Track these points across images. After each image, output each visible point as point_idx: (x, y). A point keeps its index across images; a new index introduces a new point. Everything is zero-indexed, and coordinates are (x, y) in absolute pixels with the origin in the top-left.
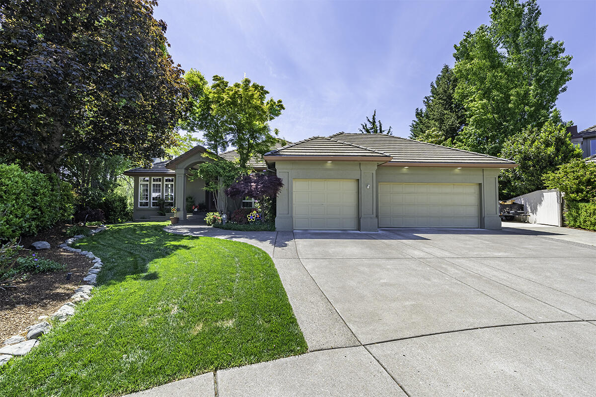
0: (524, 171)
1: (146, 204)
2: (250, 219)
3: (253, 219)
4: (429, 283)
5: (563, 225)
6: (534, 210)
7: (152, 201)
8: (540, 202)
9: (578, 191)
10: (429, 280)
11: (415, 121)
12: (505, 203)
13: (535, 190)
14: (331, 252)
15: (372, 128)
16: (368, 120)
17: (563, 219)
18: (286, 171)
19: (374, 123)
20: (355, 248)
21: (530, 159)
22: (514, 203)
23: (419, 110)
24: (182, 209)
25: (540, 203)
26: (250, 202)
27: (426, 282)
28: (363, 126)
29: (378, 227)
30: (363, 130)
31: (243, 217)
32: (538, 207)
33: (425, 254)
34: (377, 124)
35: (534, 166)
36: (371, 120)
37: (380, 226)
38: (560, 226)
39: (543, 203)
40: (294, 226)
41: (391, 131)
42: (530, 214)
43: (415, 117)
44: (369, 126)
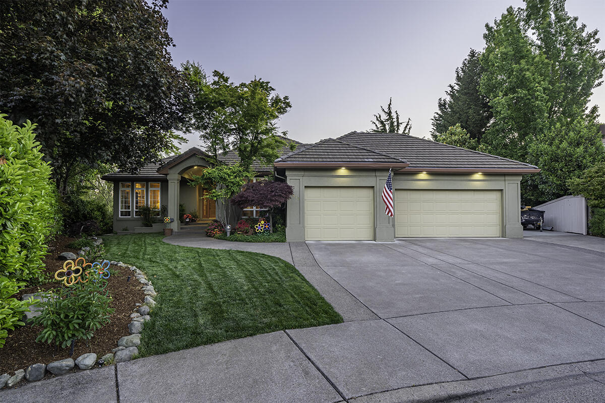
1: (128, 214)
2: (258, 230)
3: (261, 230)
4: (437, 282)
5: (588, 233)
7: (135, 210)
10: (437, 280)
11: (437, 114)
14: (348, 261)
15: (387, 120)
16: (383, 110)
17: (588, 227)
18: (297, 178)
19: (389, 114)
20: (371, 257)
23: (443, 100)
24: (175, 219)
26: (251, 211)
27: (435, 282)
28: (377, 117)
29: (395, 238)
30: (377, 123)
31: (249, 228)
33: (438, 261)
34: (394, 115)
36: (387, 110)
37: (396, 236)
38: (585, 234)
40: (306, 236)
41: (410, 123)
43: (438, 109)
44: (384, 117)
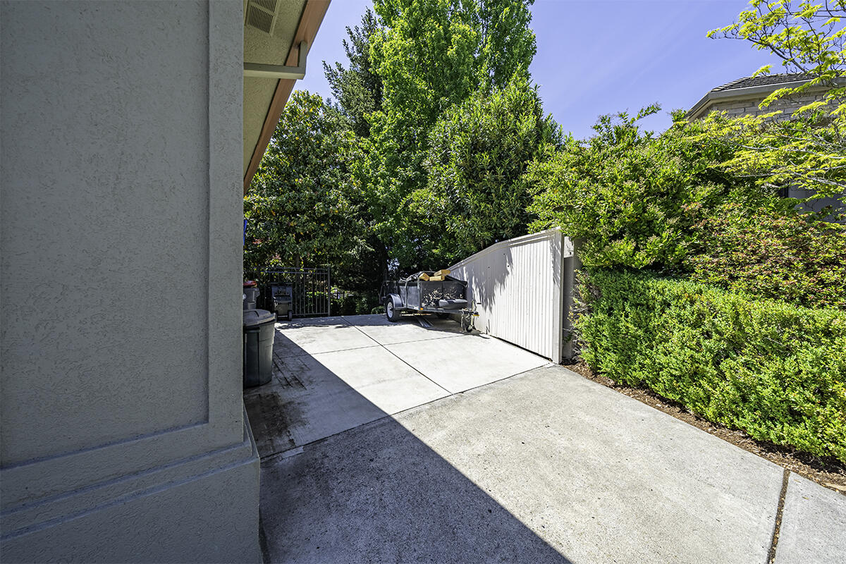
0: (470, 186)
5: (567, 360)
6: (488, 299)
8: (502, 276)
9: (641, 229)
12: (432, 279)
13: (492, 243)
17: (567, 337)
21: (484, 148)
22: (447, 279)
25: (502, 282)
32: (497, 292)
35: (493, 169)
38: (556, 359)
39: (508, 279)
42: (479, 309)
